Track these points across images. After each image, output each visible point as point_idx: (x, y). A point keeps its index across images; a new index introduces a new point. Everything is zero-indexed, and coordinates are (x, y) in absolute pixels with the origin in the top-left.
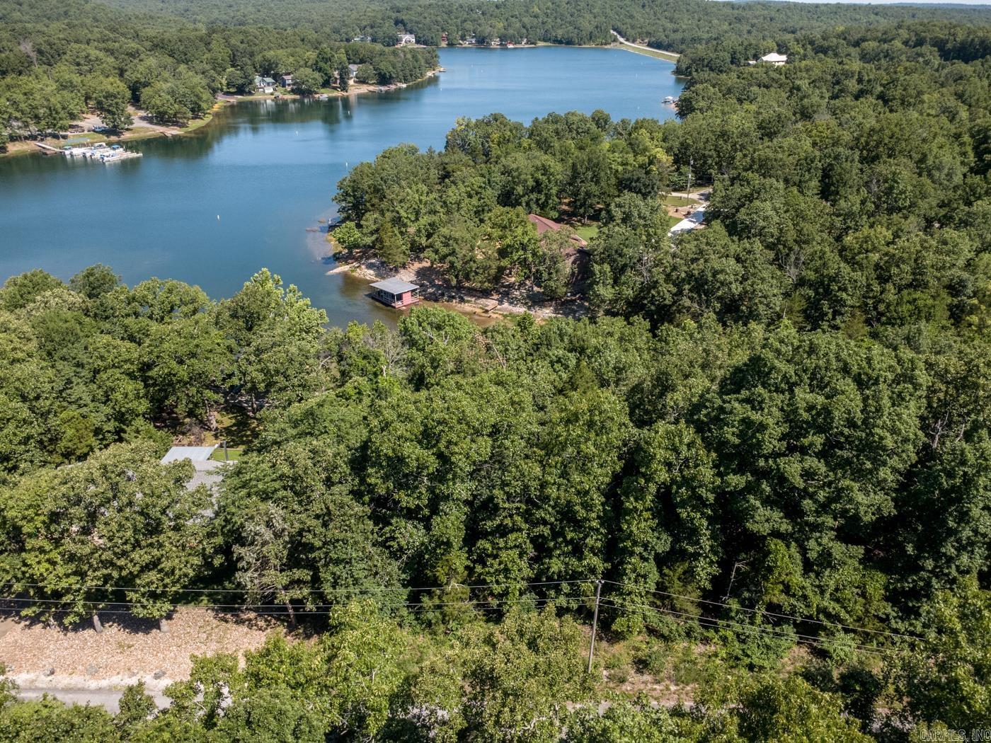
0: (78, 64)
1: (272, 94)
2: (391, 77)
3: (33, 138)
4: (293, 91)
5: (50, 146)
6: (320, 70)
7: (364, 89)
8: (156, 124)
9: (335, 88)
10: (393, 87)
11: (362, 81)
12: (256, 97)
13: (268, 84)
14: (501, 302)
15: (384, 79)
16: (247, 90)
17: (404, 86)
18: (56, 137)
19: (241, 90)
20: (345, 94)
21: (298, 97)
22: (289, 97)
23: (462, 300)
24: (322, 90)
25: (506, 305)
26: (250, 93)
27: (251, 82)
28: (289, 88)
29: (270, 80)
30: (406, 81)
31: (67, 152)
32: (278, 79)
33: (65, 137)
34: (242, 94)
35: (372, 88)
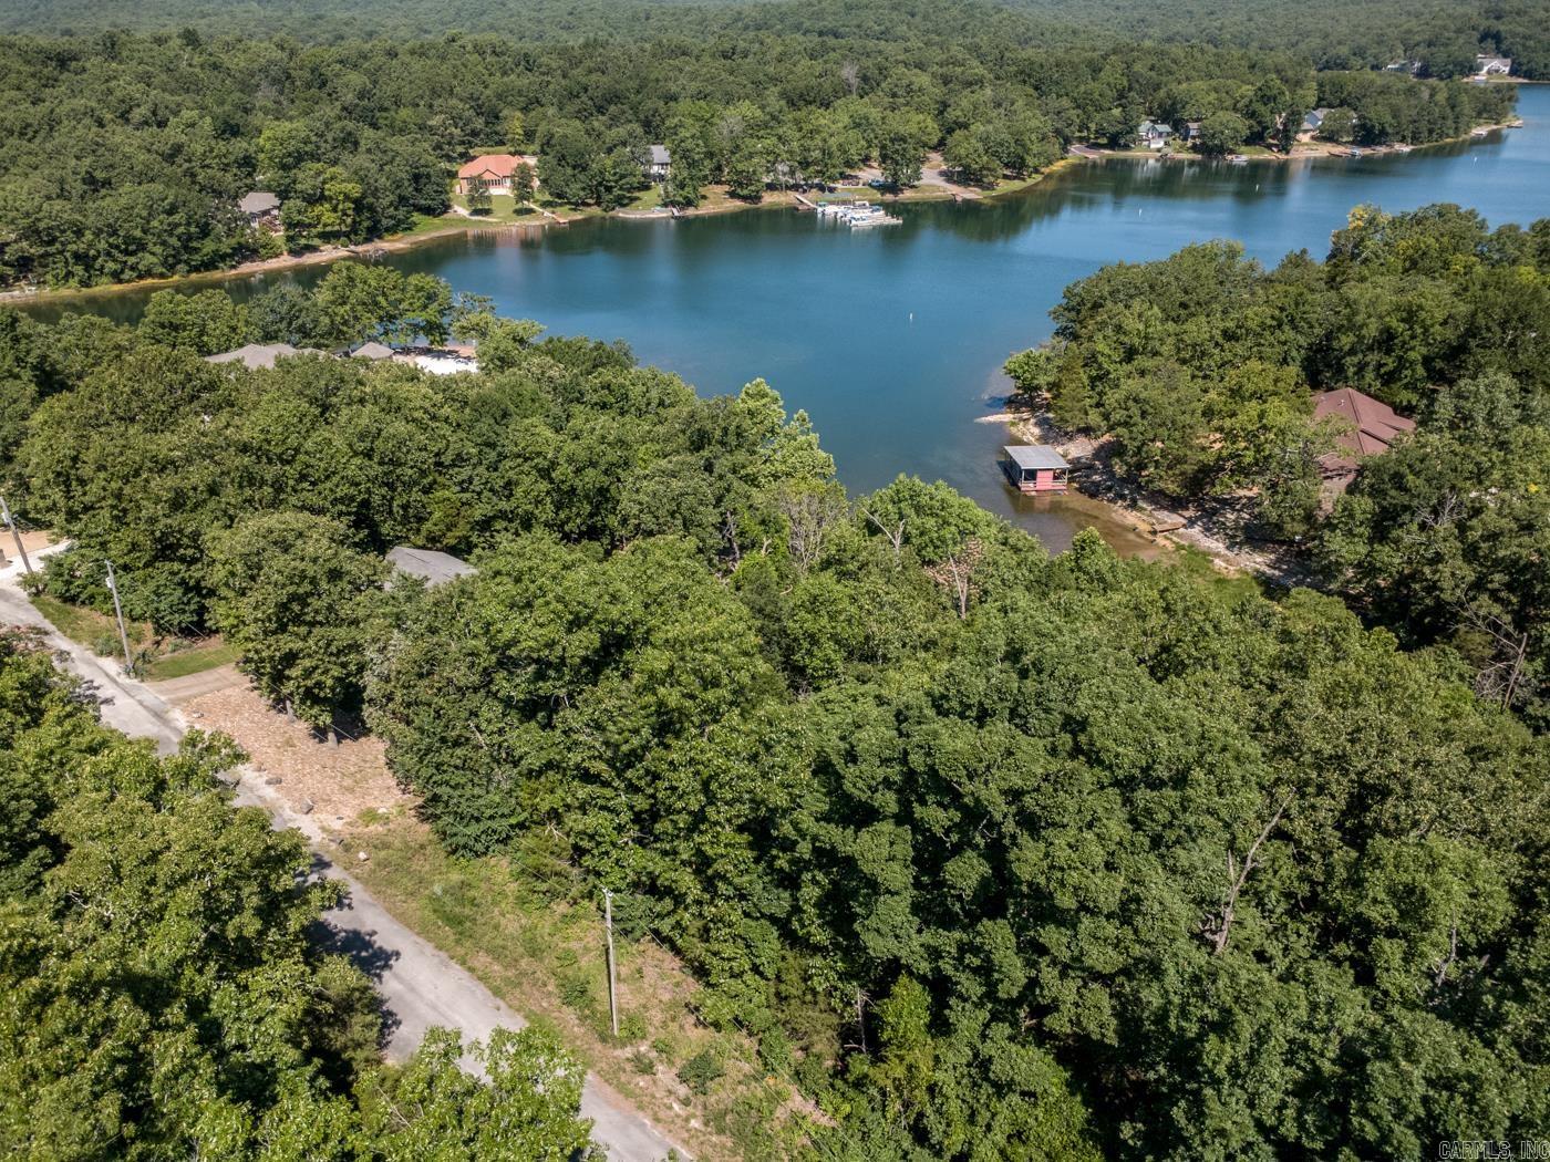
0: (894, 95)
1: (1159, 150)
2: (1383, 132)
3: (796, 187)
4: (1194, 148)
5: (807, 200)
6: (1252, 115)
7: (1324, 151)
8: (954, 182)
9: (1269, 147)
10: (1382, 150)
11: (1328, 137)
12: (1134, 154)
13: (1160, 135)
14: (1191, 522)
15: (1368, 135)
16: (1122, 142)
17: (1406, 149)
18: (822, 188)
19: (1114, 142)
20: (1282, 156)
21: (1199, 157)
22: (1186, 156)
23: (1133, 505)
24: (1243, 148)
25: (1196, 531)
26: (1126, 147)
27: (1132, 130)
28: (1189, 143)
29: (1165, 128)
30: (1415, 139)
31: (820, 210)
32: (1178, 126)
33: (832, 190)
34: (1112, 148)
35: (1338, 150)
